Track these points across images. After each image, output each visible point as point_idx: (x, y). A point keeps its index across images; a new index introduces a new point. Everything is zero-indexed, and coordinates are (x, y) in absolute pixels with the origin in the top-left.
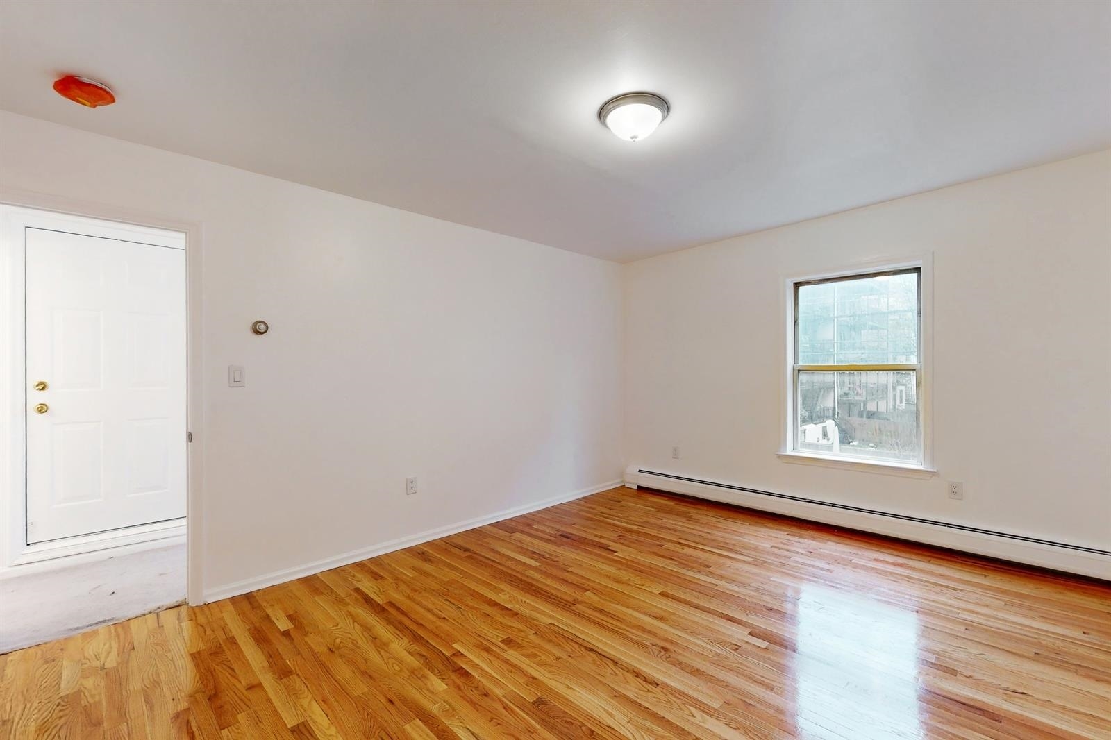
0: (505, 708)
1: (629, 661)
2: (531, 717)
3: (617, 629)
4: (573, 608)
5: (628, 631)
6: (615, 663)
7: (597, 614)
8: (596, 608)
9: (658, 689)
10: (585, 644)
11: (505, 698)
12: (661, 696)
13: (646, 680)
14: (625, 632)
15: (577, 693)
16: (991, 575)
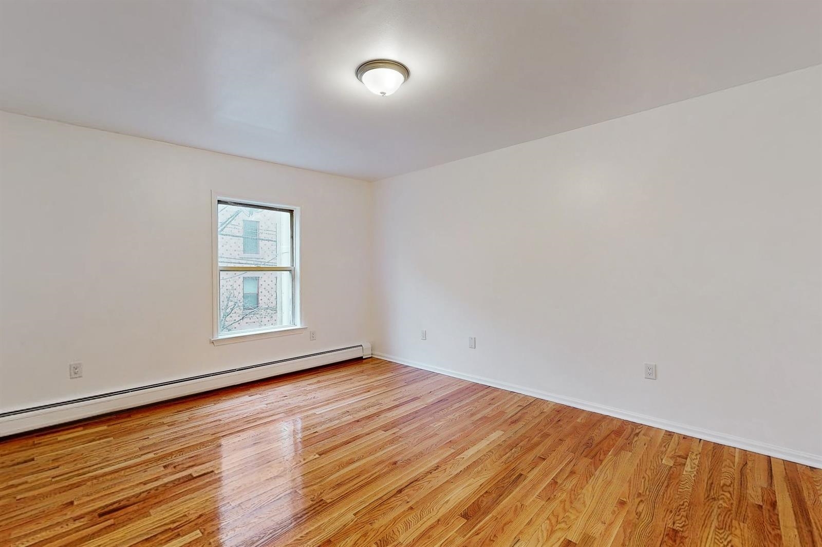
0: (478, 534)
2: (482, 520)
11: (465, 535)
15: (453, 498)
16: (341, 370)
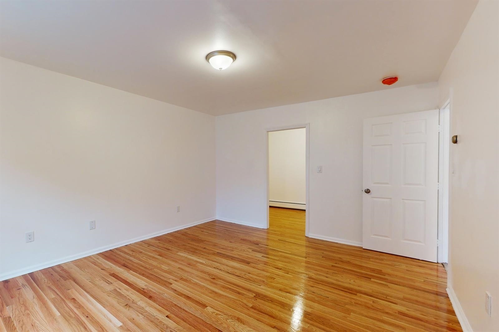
1: (223, 273)
3: (229, 284)
4: (254, 295)
5: (224, 283)
6: (228, 273)
7: (241, 291)
8: (242, 295)
9: (214, 267)
10: (241, 278)
12: (213, 265)
13: (218, 269)
14: (225, 283)
